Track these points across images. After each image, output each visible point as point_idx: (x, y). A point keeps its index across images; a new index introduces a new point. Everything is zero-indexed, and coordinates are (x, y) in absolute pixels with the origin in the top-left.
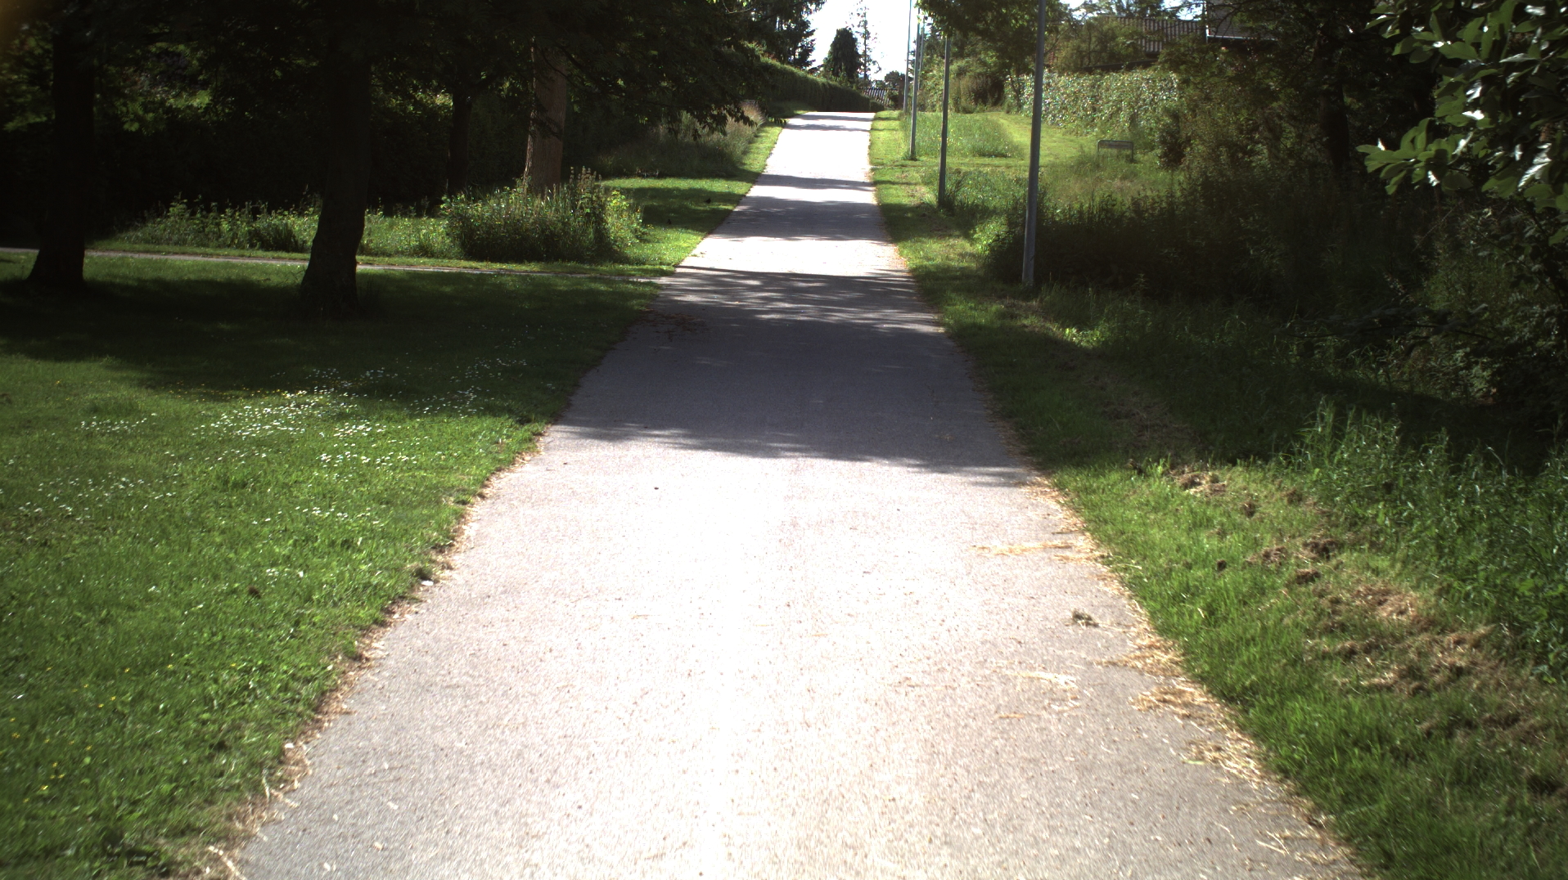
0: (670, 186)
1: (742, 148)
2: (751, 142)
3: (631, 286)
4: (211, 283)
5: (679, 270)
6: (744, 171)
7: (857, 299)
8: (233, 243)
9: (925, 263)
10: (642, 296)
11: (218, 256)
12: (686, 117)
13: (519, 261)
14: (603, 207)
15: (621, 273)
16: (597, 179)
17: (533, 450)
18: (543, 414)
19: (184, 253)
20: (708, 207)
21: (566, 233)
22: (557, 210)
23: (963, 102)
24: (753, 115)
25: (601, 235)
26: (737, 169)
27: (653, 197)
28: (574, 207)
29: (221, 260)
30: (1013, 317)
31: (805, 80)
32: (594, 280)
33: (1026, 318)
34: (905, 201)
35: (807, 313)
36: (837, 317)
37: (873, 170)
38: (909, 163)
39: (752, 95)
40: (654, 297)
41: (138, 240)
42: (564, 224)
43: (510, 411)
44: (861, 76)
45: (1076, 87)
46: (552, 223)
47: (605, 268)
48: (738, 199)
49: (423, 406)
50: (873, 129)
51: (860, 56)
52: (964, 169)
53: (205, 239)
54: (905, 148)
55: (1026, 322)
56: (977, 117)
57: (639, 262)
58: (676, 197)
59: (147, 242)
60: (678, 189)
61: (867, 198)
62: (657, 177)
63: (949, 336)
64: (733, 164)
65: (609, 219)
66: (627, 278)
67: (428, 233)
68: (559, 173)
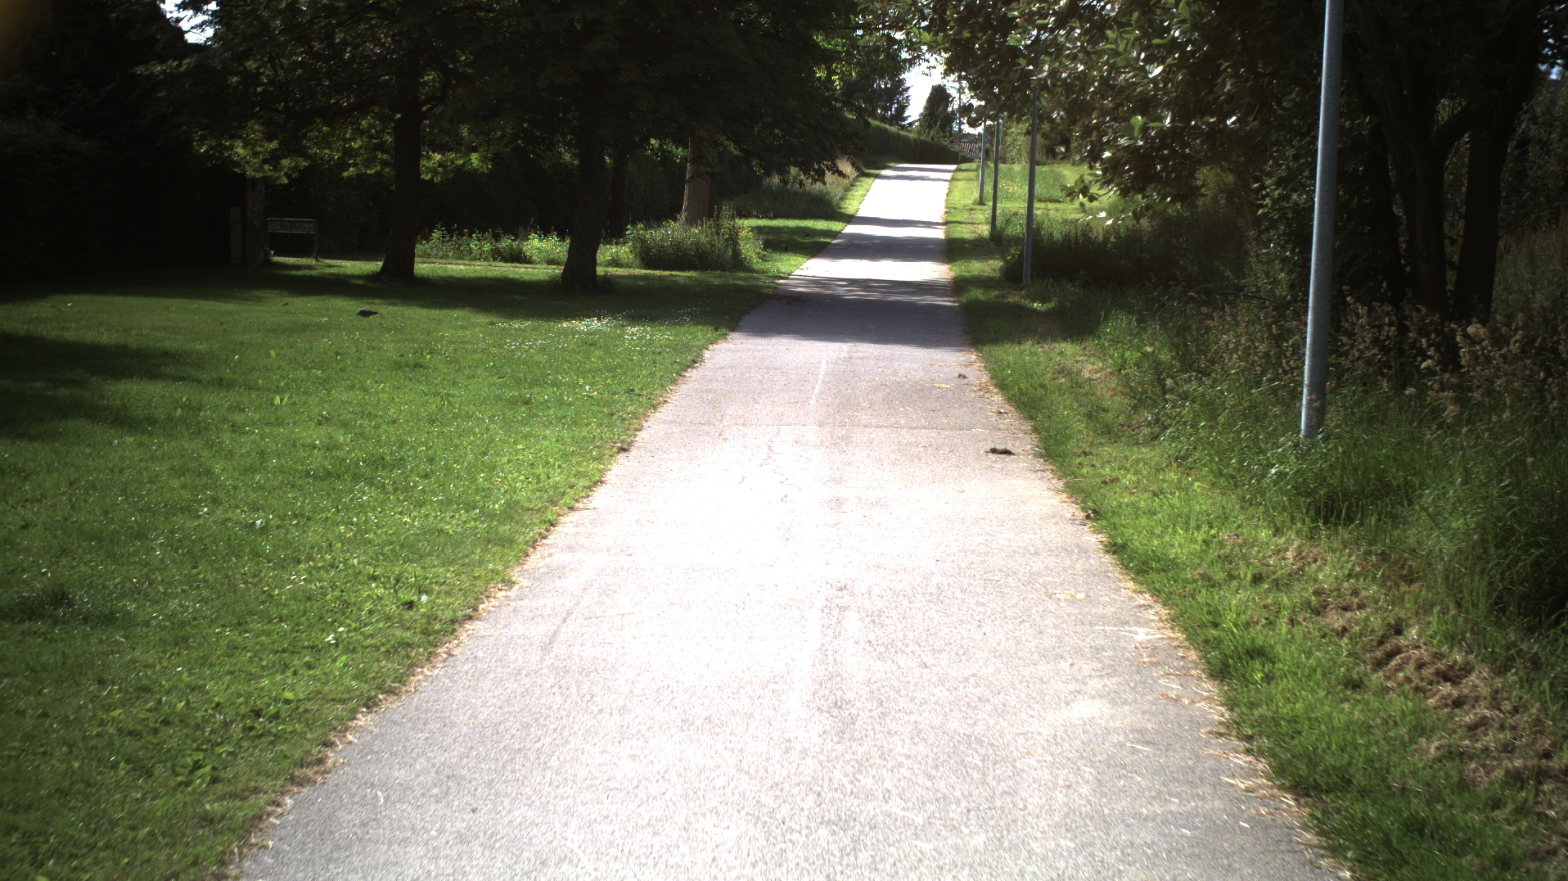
0: (781, 225)
1: (839, 195)
2: (847, 190)
3: (761, 283)
4: (486, 279)
5: (791, 276)
6: (841, 213)
8: (481, 257)
9: (966, 274)
10: (769, 287)
12: (793, 170)
14: (737, 234)
15: (752, 277)
16: (732, 217)
17: (725, 339)
21: (713, 251)
22: (707, 237)
23: (1037, 156)
24: (846, 167)
25: (736, 253)
26: (834, 211)
27: (767, 233)
28: (718, 234)
30: (1003, 297)
31: (896, 136)
32: (736, 279)
33: (1012, 298)
34: (967, 236)
35: (875, 296)
37: (946, 213)
38: (977, 207)
39: (845, 152)
40: (777, 289)
41: (426, 255)
42: (712, 245)
43: (710, 324)
44: (955, 129)
46: (704, 245)
47: (742, 274)
48: (834, 235)
50: (953, 179)
53: (461, 256)
54: (976, 195)
57: (763, 272)
59: (429, 256)
60: (788, 228)
61: (938, 234)
62: (771, 218)
63: (960, 306)
64: (832, 208)
65: (742, 243)
66: (758, 279)
67: (617, 252)
68: (707, 211)
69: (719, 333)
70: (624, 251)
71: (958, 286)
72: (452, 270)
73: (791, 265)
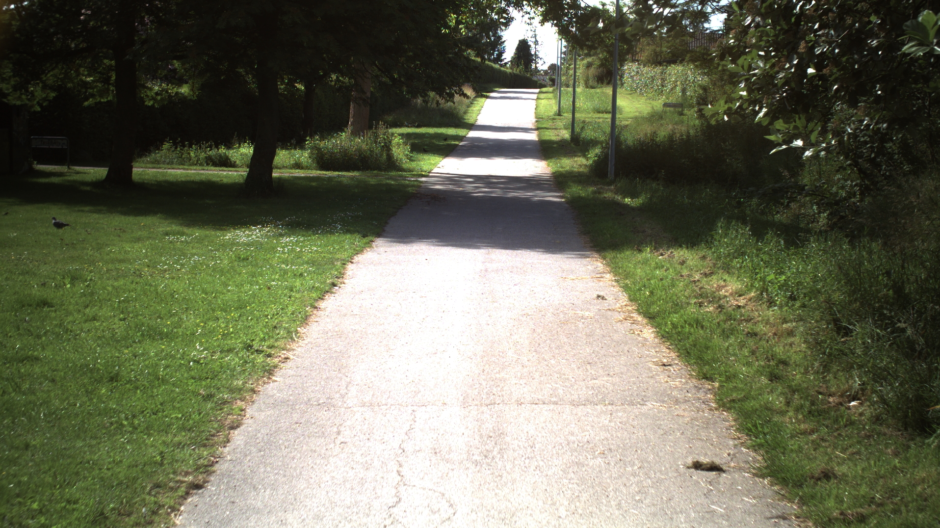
0: (424, 132)
1: (464, 110)
2: (468, 106)
3: (407, 182)
4: (193, 182)
5: (431, 174)
6: (465, 123)
7: (524, 187)
8: (198, 163)
9: (561, 169)
10: (413, 186)
11: (191, 169)
12: (432, 94)
13: (348, 170)
14: (390, 142)
15: (401, 176)
16: (387, 128)
17: (371, 247)
18: (373, 233)
19: (173, 169)
20: (445, 143)
21: (372, 156)
22: (367, 144)
23: (591, 83)
24: (469, 92)
25: (390, 157)
26: (461, 122)
27: (415, 138)
28: (376, 142)
29: (193, 172)
30: (599, 193)
31: (500, 71)
32: (388, 179)
33: (606, 193)
34: (554, 138)
35: (497, 193)
36: (512, 194)
37: (537, 121)
38: (557, 117)
39: (467, 80)
40: (420, 187)
41: (148, 162)
42: (371, 151)
43: (359, 232)
44: (533, 67)
45: (652, 74)
46: (365, 151)
47: (393, 173)
48: (461, 138)
49: (318, 231)
50: (538, 98)
51: (532, 55)
52: (587, 120)
53: (183, 161)
54: (555, 108)
55: (605, 195)
56: (598, 90)
57: (410, 170)
58: (427, 138)
59: (153, 163)
60: (428, 133)
61: (533, 136)
63: (566, 202)
64: (459, 119)
65: (394, 149)
66: (404, 178)
68: (368, 124)
69: (365, 240)
70: (304, 156)
71: (559, 181)
72: (171, 174)
73: (431, 164)
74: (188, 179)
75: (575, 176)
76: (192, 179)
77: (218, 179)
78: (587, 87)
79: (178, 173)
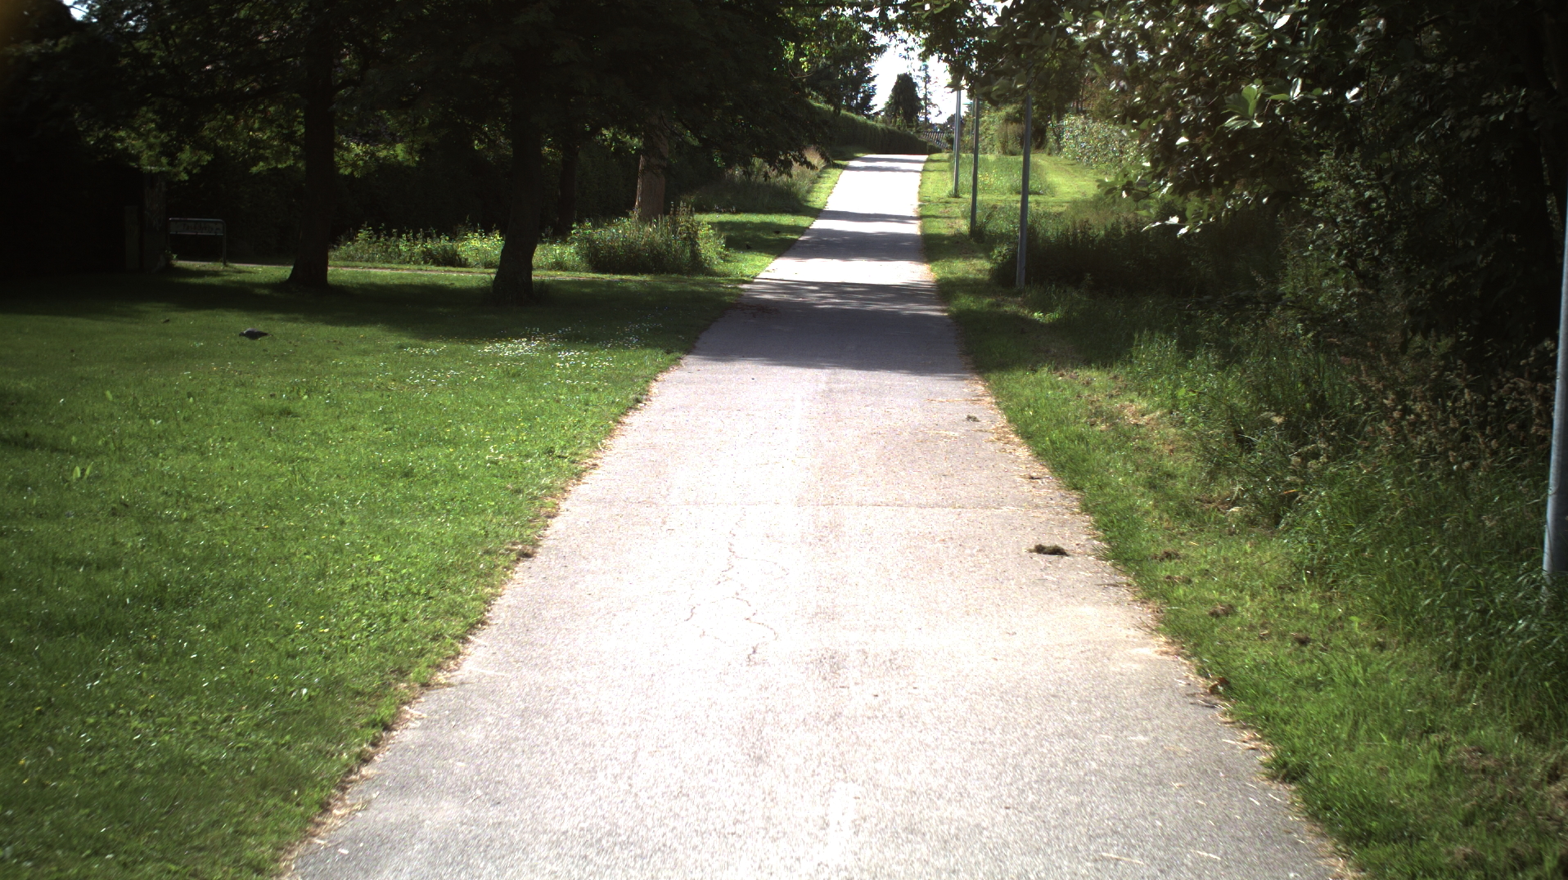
1: (806, 188)
2: (814, 182)
3: (722, 289)
4: (411, 286)
5: (756, 280)
6: (808, 207)
8: (412, 260)
9: (950, 276)
10: (731, 294)
11: (403, 269)
12: (757, 161)
13: (635, 273)
14: (696, 233)
15: (712, 282)
16: (691, 213)
17: (678, 364)
19: (377, 268)
20: (777, 237)
21: (669, 252)
22: (662, 235)
23: (1010, 146)
24: (815, 159)
25: (695, 254)
26: (802, 205)
27: (731, 229)
28: (674, 232)
29: (406, 272)
30: (999, 305)
31: (865, 126)
32: (694, 285)
33: (1008, 306)
34: (945, 231)
35: (852, 305)
36: (873, 307)
37: (920, 206)
38: (953, 200)
39: (813, 141)
40: (741, 296)
42: (668, 245)
43: (661, 347)
44: (922, 119)
45: (1107, 133)
46: (659, 245)
47: (701, 278)
48: (802, 230)
50: (924, 170)
51: (920, 100)
52: (1000, 204)
53: (389, 258)
54: (951, 186)
55: (1007, 309)
57: (725, 275)
58: (750, 229)
59: (344, 259)
60: (751, 223)
61: (913, 229)
62: (733, 213)
63: (950, 317)
64: (798, 201)
65: (701, 243)
66: (719, 284)
67: (562, 254)
68: (662, 206)
69: (671, 356)
70: (567, 252)
71: (944, 290)
72: (375, 275)
73: (755, 266)
74: (403, 281)
75: (968, 285)
76: (409, 281)
77: (447, 283)
78: (1005, 153)
79: (384, 273)
